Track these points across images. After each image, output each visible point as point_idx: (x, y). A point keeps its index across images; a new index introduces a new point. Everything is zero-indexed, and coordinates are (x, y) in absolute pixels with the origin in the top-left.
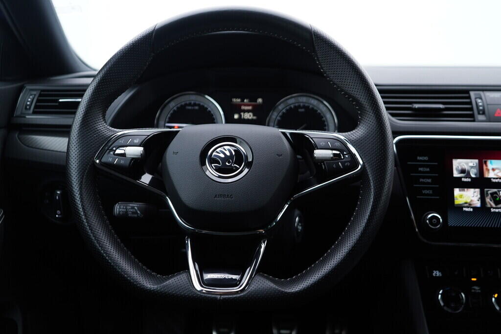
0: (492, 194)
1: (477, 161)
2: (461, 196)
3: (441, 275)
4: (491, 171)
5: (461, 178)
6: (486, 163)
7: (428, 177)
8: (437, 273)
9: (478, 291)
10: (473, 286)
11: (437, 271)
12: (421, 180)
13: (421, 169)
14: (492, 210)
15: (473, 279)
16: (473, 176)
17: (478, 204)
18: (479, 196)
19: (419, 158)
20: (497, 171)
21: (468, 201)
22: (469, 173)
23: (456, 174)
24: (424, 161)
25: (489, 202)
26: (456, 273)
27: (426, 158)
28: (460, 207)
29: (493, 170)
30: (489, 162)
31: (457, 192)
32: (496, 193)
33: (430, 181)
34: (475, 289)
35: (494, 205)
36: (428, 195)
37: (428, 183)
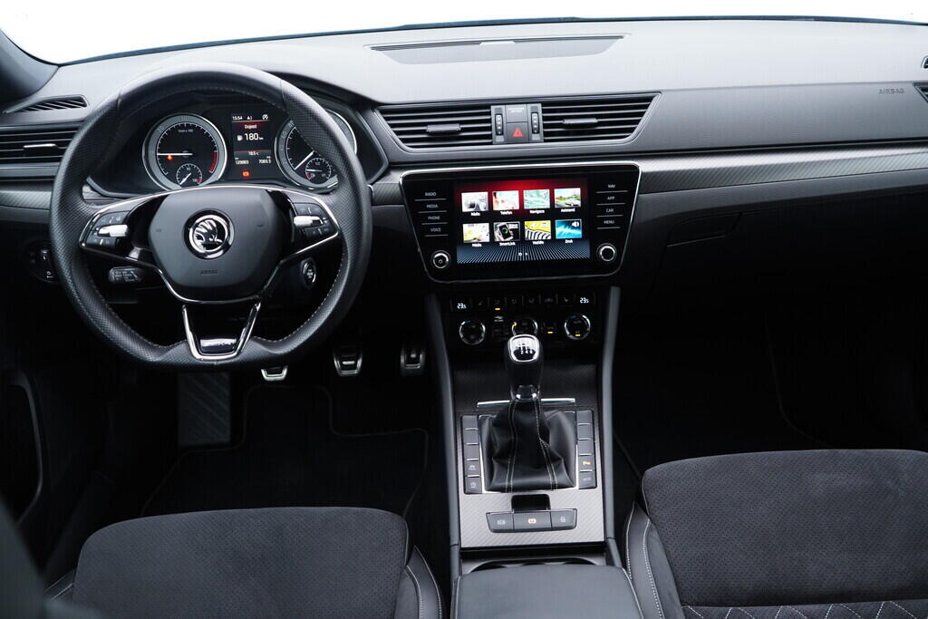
0: (501, 228)
1: (486, 194)
2: (470, 232)
3: (465, 307)
4: (500, 203)
5: (470, 213)
6: (495, 194)
7: (436, 215)
8: (462, 306)
9: (500, 320)
10: (496, 317)
11: (462, 304)
12: (430, 218)
13: (429, 206)
14: (501, 244)
15: (497, 309)
16: (483, 210)
17: (487, 239)
18: (488, 231)
19: (426, 194)
20: (506, 203)
21: (477, 237)
22: (478, 206)
23: (465, 209)
24: (432, 197)
25: (498, 236)
26: (480, 304)
27: (434, 194)
28: (469, 244)
29: (503, 201)
30: (498, 193)
31: (465, 226)
32: (505, 226)
33: (438, 218)
34: (498, 319)
35: (503, 240)
36: (437, 233)
37: (437, 221)
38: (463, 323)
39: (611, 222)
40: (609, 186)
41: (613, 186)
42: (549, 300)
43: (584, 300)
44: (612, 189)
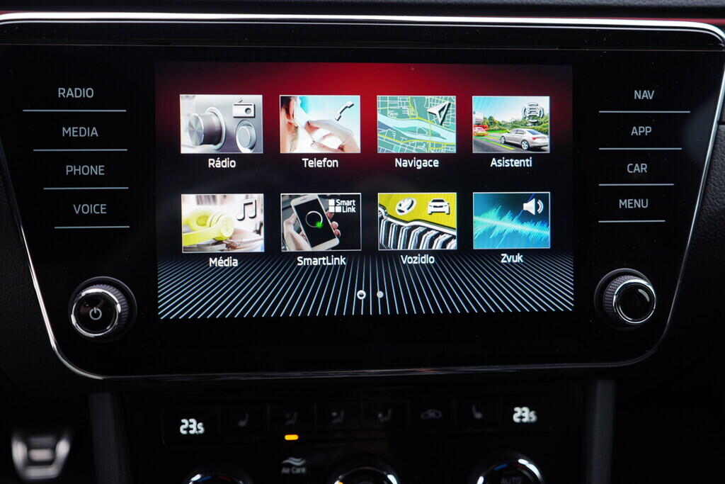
0: (301, 209)
1: (258, 99)
2: (203, 220)
3: (202, 430)
4: (302, 132)
5: (205, 157)
6: (287, 104)
7: (93, 160)
8: (192, 426)
9: (298, 471)
10: (287, 458)
11: (192, 420)
12: (70, 169)
14: (301, 262)
15: (289, 437)
16: (245, 150)
17: (257, 244)
18: (261, 217)
19: (61, 92)
20: (318, 135)
21: (226, 234)
22: (231, 140)
23: (189, 145)
24: (83, 103)
25: (294, 238)
26: (243, 424)
27: (87, 93)
28: (200, 258)
29: (310, 127)
30: (297, 101)
31: (190, 205)
32: (314, 205)
33: (98, 170)
34: (290, 466)
35: (306, 247)
36: (92, 219)
37: (93, 180)
38: (197, 477)
39: (639, 204)
40: (637, 95)
41: (648, 95)
42: (432, 414)
43: (523, 414)
44: (644, 104)
